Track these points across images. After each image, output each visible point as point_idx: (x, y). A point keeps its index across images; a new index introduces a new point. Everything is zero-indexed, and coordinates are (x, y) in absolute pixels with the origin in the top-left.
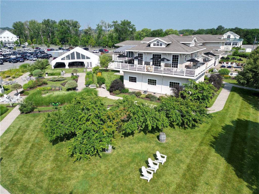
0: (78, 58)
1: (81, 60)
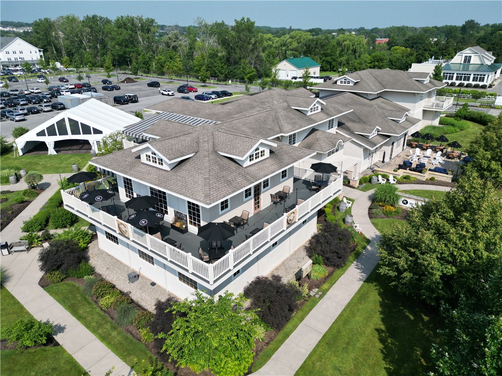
0: (75, 131)
1: (82, 137)
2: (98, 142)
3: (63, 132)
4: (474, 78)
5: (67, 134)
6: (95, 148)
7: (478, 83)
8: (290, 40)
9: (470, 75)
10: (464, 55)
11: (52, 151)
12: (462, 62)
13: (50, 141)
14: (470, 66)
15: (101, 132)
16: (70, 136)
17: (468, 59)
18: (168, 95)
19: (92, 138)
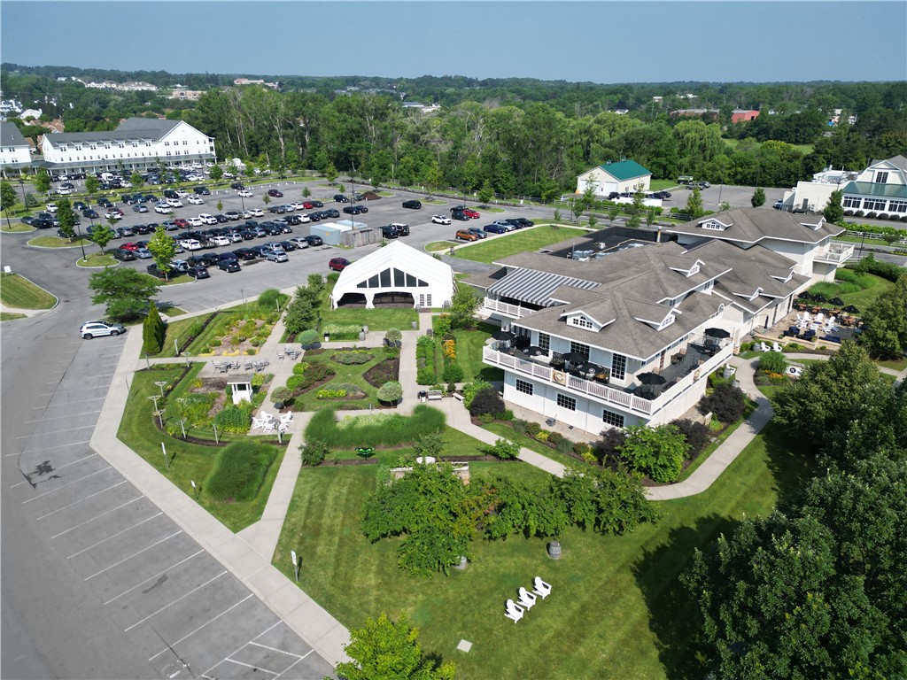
0: (399, 282)
1: (405, 289)
2: (422, 296)
3: (386, 283)
4: (891, 206)
5: (389, 285)
6: (417, 302)
7: (896, 213)
8: (596, 126)
9: (885, 201)
10: (877, 171)
11: (370, 305)
12: (874, 181)
13: (370, 293)
14: (887, 187)
15: (426, 285)
16: (393, 288)
17: (882, 178)
18: (443, 223)
19: (415, 291)
